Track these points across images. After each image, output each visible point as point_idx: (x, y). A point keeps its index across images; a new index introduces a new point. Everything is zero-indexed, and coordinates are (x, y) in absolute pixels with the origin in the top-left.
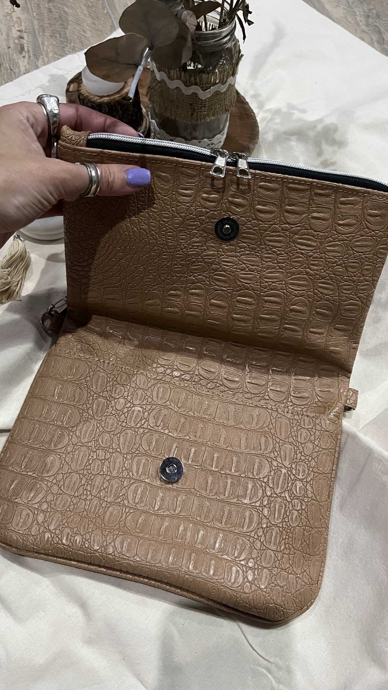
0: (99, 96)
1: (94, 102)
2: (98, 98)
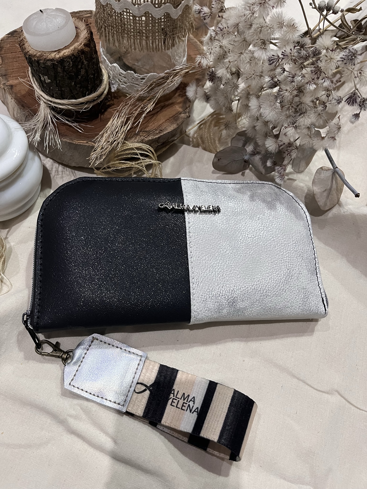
0: (55, 51)
1: (52, 60)
2: (55, 53)
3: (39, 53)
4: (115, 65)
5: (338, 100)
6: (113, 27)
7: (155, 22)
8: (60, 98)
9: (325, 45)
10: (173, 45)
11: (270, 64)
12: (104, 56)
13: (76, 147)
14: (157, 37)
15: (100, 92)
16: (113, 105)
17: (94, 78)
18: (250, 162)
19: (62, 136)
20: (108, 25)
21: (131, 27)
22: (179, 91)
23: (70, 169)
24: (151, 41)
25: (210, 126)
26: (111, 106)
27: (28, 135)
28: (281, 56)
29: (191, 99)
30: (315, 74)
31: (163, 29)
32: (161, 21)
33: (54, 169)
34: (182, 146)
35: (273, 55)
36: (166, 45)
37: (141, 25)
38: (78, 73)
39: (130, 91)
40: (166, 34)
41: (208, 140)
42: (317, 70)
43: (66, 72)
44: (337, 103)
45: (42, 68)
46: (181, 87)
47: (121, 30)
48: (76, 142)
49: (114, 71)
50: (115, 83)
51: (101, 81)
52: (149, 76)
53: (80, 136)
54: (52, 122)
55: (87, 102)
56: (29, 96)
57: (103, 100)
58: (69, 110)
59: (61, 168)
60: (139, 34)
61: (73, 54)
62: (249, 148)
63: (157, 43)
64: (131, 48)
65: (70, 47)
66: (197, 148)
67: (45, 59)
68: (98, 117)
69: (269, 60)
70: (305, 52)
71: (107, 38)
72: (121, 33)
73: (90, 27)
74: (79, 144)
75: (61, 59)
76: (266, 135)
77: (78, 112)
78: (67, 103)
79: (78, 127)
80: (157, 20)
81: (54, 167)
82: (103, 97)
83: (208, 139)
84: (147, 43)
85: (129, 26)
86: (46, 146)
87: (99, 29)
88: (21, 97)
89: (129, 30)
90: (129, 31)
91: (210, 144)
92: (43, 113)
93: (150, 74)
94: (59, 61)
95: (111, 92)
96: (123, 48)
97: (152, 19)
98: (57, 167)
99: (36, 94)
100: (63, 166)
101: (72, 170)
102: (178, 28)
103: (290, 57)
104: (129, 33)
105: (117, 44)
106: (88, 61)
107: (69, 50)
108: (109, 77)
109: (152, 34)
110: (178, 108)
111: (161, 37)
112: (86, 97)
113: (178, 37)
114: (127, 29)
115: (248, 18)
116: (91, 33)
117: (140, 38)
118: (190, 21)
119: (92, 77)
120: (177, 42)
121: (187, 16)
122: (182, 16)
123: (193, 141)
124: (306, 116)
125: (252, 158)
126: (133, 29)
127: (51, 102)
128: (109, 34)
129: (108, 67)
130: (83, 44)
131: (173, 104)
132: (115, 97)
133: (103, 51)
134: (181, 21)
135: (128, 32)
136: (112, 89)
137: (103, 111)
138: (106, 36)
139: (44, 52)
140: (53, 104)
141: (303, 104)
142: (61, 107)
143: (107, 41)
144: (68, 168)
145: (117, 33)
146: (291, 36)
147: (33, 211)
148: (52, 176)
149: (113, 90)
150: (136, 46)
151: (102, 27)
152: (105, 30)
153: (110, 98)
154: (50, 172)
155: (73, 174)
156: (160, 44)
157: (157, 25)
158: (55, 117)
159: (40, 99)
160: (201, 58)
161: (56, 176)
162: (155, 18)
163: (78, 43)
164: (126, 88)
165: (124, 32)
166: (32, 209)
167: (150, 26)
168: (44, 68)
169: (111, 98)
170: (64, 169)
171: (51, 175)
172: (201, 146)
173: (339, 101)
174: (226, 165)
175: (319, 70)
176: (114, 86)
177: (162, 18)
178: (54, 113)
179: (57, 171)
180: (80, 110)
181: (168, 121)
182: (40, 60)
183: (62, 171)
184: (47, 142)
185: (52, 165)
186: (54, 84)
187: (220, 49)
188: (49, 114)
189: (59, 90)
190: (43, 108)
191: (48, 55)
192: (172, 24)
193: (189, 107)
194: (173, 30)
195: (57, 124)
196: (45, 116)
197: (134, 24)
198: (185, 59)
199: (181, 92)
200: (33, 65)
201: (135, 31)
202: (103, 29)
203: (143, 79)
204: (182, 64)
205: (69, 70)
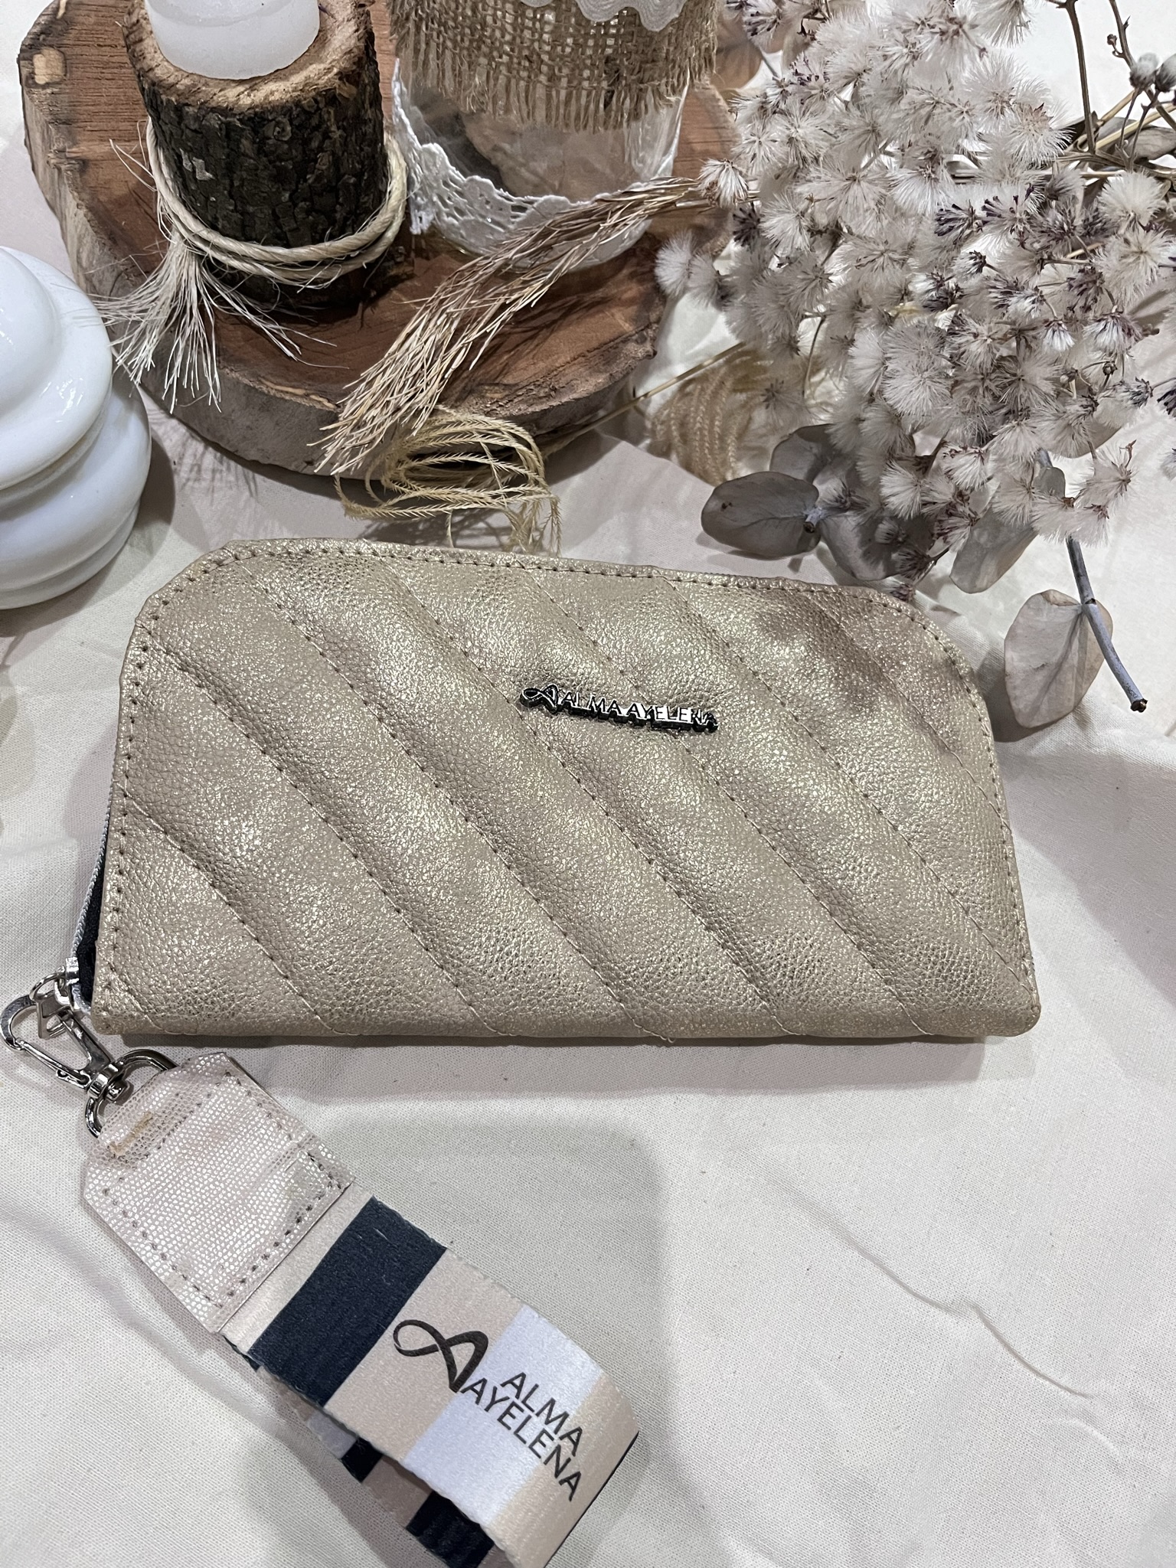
0: (241, 82)
1: (226, 111)
2: (241, 89)
3: (187, 81)
4: (435, 147)
5: (1138, 394)
6: (445, 24)
7: (587, 34)
8: (237, 234)
9: (1129, 208)
10: (635, 115)
11: (941, 234)
12: (401, 111)
13: (268, 404)
14: (586, 84)
15: (371, 235)
16: (411, 277)
17: (356, 185)
18: (824, 531)
19: (228, 361)
20: (427, 14)
21: (503, 37)
22: (634, 260)
23: (239, 467)
24: (563, 93)
25: (715, 394)
26: (403, 281)
27: (115, 343)
28: (980, 213)
29: (669, 291)
30: (1081, 293)
31: (608, 60)
32: (606, 34)
33: (188, 461)
34: (617, 443)
35: (954, 206)
36: (611, 110)
37: (537, 36)
38: (307, 162)
39: (473, 241)
40: (616, 77)
41: (702, 439)
42: (1087, 283)
43: (266, 156)
44: (1130, 402)
45: (187, 131)
46: (642, 250)
47: (471, 41)
48: (271, 387)
49: (428, 168)
50: (426, 205)
51: (380, 197)
52: (541, 204)
53: (287, 368)
54: (201, 308)
55: (324, 263)
56: (139, 204)
57: (377, 260)
58: (264, 279)
59: (210, 458)
60: (527, 64)
61: (300, 101)
62: (829, 487)
63: (583, 101)
64: (495, 103)
65: (292, 74)
66: (663, 460)
67: (202, 104)
68: (355, 313)
69: (939, 220)
70: (1060, 217)
71: (421, 57)
72: (468, 49)
73: (368, 14)
74: (278, 395)
75: (256, 114)
76: (891, 456)
77: (288, 290)
78: (257, 257)
79: (284, 337)
80: (593, 27)
81: (190, 452)
82: (380, 248)
83: (702, 436)
84: (549, 97)
85: (498, 34)
86: (171, 386)
87: (399, 23)
88: (109, 206)
89: (497, 44)
90: (497, 49)
91: (706, 451)
92: (176, 276)
93: (546, 197)
94: (250, 119)
95: (410, 234)
96: (469, 100)
97: (578, 23)
98: (198, 456)
99: (159, 209)
100: (219, 454)
101: (246, 471)
102: (661, 64)
103: (1009, 224)
104: (495, 54)
105: (449, 83)
106: (344, 129)
107: (288, 84)
108: (410, 183)
109: (573, 70)
110: (620, 320)
111: (599, 83)
112: (321, 245)
113: (657, 93)
114: (489, 41)
115: (896, 72)
116: (369, 38)
117: (529, 77)
118: (705, 41)
119: (352, 180)
120: (651, 109)
121: (694, 26)
122: (678, 24)
123: (653, 432)
124: (1026, 429)
125: (831, 522)
126: (511, 43)
127: (206, 242)
128: (427, 44)
129: (410, 150)
130: (335, 70)
131: (604, 302)
132: (420, 252)
133: (401, 94)
134: (673, 40)
135: (491, 52)
136: (414, 226)
137: (373, 294)
138: (417, 51)
139: (203, 81)
140: (210, 252)
141: (1022, 386)
142: (235, 263)
143: (420, 68)
144: (233, 464)
145: (455, 48)
146: (1027, 143)
147: (100, 591)
148: (178, 481)
149: (415, 229)
150: (513, 99)
151: (407, 19)
152: (418, 28)
153: (401, 254)
154: (173, 467)
155: (248, 483)
156: (592, 107)
157: (591, 43)
158: (213, 293)
159: (169, 224)
160: (718, 170)
161: (190, 483)
162: (588, 21)
163: (322, 66)
164: (459, 229)
165: (479, 48)
166: (98, 584)
167: (567, 45)
168: (195, 131)
169: (407, 256)
170: (221, 462)
171: (176, 478)
172: (678, 453)
173: (1140, 398)
174: (745, 527)
175: (1095, 282)
176: (423, 214)
177: (612, 23)
178: (210, 280)
179: (198, 467)
180: (297, 284)
181: (581, 359)
182: (187, 105)
183: (214, 471)
184: (176, 375)
185: (184, 445)
186: (221, 188)
187: (787, 148)
188: (193, 281)
189: (235, 210)
190: (177, 259)
191: (216, 90)
192: (641, 48)
193: (658, 321)
194: (640, 67)
195: (216, 317)
196: (179, 286)
197: (515, 29)
198: (669, 159)
199: (638, 264)
200: (162, 116)
201: (516, 51)
202: (411, 25)
203: (523, 209)
204: (657, 177)
205: (279, 151)
